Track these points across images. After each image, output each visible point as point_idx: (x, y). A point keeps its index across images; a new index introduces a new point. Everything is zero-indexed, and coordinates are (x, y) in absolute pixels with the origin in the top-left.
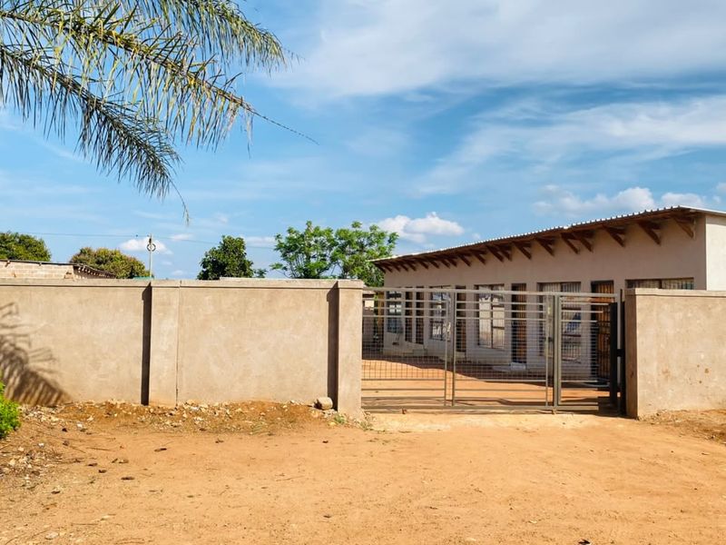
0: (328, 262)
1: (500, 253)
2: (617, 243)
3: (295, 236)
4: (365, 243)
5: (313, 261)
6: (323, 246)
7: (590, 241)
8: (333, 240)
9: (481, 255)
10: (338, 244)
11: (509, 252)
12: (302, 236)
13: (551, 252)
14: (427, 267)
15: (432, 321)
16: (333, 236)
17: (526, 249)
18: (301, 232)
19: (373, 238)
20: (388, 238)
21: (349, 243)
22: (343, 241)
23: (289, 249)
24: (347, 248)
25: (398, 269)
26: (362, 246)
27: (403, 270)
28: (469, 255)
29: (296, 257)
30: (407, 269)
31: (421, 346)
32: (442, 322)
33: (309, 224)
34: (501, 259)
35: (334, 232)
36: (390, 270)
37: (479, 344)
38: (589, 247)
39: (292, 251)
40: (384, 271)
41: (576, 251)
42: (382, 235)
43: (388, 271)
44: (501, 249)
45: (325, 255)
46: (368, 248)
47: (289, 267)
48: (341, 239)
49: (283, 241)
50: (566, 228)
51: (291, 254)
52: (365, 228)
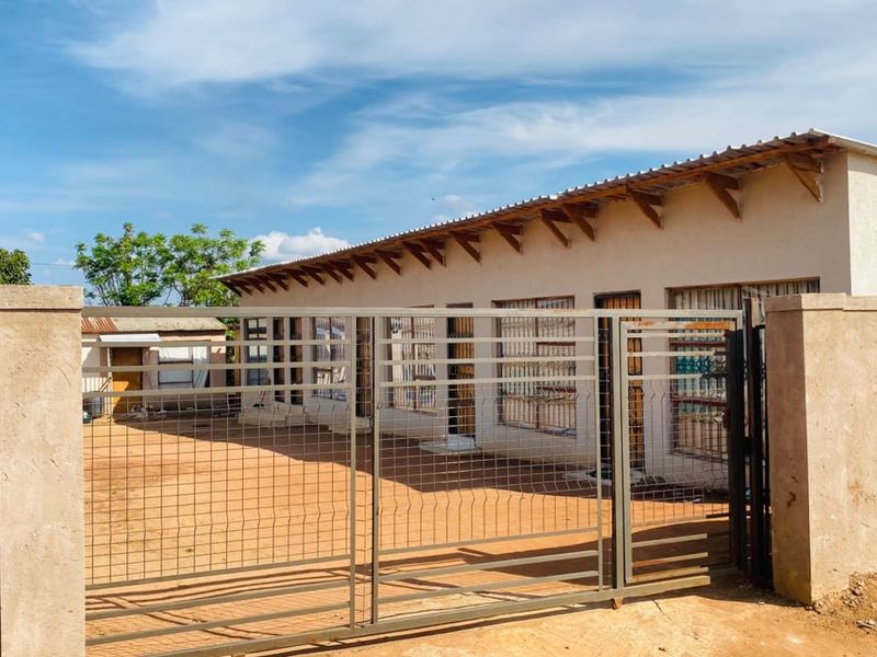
0: (159, 283)
1: (427, 255)
2: (649, 221)
3: (106, 246)
4: (215, 256)
5: (135, 283)
6: (152, 260)
7: (592, 222)
8: (166, 251)
9: (395, 260)
10: (173, 257)
11: (441, 252)
12: (117, 246)
13: (517, 246)
14: (305, 284)
15: (315, 370)
16: (166, 246)
17: (471, 243)
18: (116, 241)
19: (226, 248)
20: (249, 249)
21: (191, 255)
22: (183, 254)
23: (97, 267)
24: (188, 264)
25: (261, 289)
26: (211, 261)
27: (267, 289)
28: (374, 261)
29: (108, 277)
30: (273, 289)
31: (298, 408)
32: (331, 371)
33: (127, 227)
34: (427, 264)
35: (169, 238)
36: (249, 292)
37: (392, 405)
38: (590, 233)
39: (102, 268)
40: (239, 294)
41: (566, 242)
42: (240, 245)
43: (244, 293)
44: (428, 246)
45: (155, 275)
46: (219, 263)
47: (96, 293)
48: (178, 250)
49: (89, 254)
50: (554, 197)
51: (101, 273)
52: (212, 235)
